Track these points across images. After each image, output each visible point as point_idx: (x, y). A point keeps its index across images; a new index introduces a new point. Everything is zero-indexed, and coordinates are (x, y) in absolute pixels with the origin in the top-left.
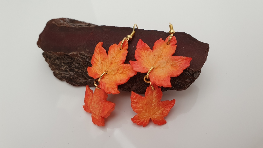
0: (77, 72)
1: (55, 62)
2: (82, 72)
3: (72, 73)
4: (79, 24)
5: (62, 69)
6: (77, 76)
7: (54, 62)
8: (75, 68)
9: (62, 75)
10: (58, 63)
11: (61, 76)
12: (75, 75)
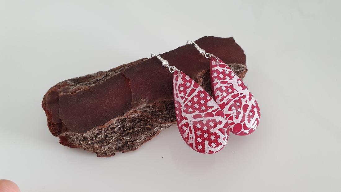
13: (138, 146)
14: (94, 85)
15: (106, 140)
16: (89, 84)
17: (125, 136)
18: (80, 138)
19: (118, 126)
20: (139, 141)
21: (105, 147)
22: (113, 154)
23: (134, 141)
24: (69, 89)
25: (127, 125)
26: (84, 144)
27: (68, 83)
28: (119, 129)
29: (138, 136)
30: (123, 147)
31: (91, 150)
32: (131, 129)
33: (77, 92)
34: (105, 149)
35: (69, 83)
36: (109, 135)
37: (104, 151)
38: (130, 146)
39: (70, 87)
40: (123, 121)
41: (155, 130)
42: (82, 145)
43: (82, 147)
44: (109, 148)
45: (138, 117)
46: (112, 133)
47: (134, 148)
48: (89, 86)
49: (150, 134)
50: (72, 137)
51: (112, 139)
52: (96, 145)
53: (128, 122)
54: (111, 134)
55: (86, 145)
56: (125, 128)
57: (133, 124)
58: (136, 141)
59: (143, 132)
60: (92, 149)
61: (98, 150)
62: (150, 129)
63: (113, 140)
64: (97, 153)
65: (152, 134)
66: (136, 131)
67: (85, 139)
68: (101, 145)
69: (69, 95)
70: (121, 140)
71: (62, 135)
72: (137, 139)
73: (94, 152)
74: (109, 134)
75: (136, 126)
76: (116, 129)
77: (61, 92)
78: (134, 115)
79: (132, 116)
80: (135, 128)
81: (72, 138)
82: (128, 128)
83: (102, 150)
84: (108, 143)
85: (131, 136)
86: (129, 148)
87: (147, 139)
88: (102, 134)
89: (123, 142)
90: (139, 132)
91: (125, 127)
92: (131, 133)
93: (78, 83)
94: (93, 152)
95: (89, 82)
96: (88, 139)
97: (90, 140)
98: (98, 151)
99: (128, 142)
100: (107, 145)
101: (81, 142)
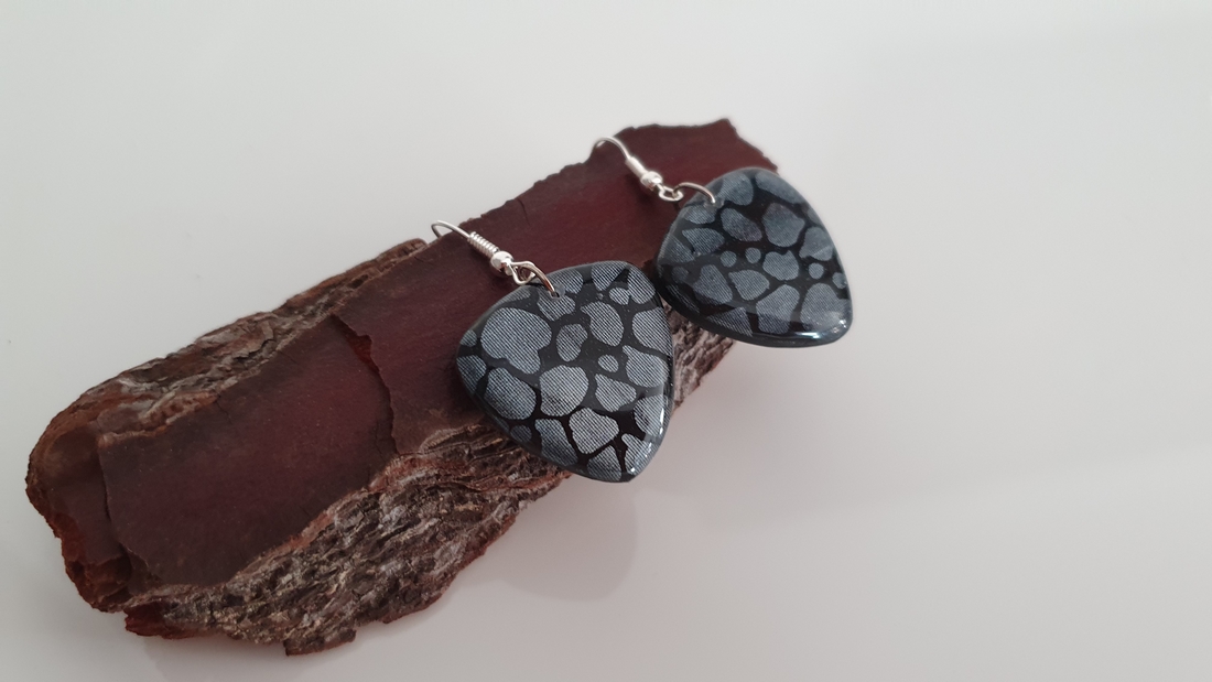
0: (415, 539)
1: (280, 594)
2: (435, 520)
3: (393, 562)
4: (227, 360)
5: (336, 586)
6: (424, 557)
7: (274, 593)
8: (397, 532)
9: (344, 618)
10: (294, 584)
11: (345, 623)
12: (410, 562)
13: (440, 587)
14: (231, 381)
15: (315, 587)
16: (211, 380)
17: (384, 559)
18: (212, 599)
19: (352, 527)
20: (442, 569)
21: (315, 616)
22: (348, 637)
23: (421, 571)
24: (134, 413)
25: (387, 517)
26: (228, 618)
27: (125, 390)
28: (359, 539)
29: (433, 551)
30: (382, 602)
31: (261, 638)
32: (404, 529)
33: (168, 421)
34: (313, 623)
35: (131, 390)
36: (324, 569)
37: (310, 630)
38: (409, 593)
39: (136, 405)
40: (371, 505)
41: (496, 515)
42: (223, 623)
43: (223, 631)
44: (329, 616)
45: (425, 482)
46: (331, 558)
47: (425, 597)
48: (213, 391)
49: (479, 532)
50: (175, 600)
51: (336, 580)
52: (277, 616)
53: (391, 506)
54: (328, 565)
55: (239, 620)
56: (381, 531)
57: (410, 507)
58: (429, 570)
59: (450, 534)
60: (266, 632)
61: (288, 631)
62: (480, 517)
63: (339, 585)
64: (286, 643)
65: (486, 534)
66: (426, 533)
67: (232, 600)
68: (295, 611)
69: (140, 438)
70: (370, 577)
71: (134, 603)
72: (432, 563)
73: (274, 640)
74: (323, 563)
75: (420, 515)
76: (348, 541)
77: (101, 432)
78: (409, 478)
79: (403, 482)
80: (420, 521)
81: (175, 605)
82: (391, 529)
83: (305, 629)
84: (325, 596)
85: (407, 557)
86: (406, 603)
87: (472, 552)
88: (295, 569)
89: (378, 586)
90: (436, 534)
91: (380, 526)
92: (407, 544)
93: (167, 384)
94: (270, 643)
95: (209, 374)
96: (241, 598)
97: (252, 599)
98: (288, 635)
99: (397, 580)
100: (319, 608)
101: (215, 613)
